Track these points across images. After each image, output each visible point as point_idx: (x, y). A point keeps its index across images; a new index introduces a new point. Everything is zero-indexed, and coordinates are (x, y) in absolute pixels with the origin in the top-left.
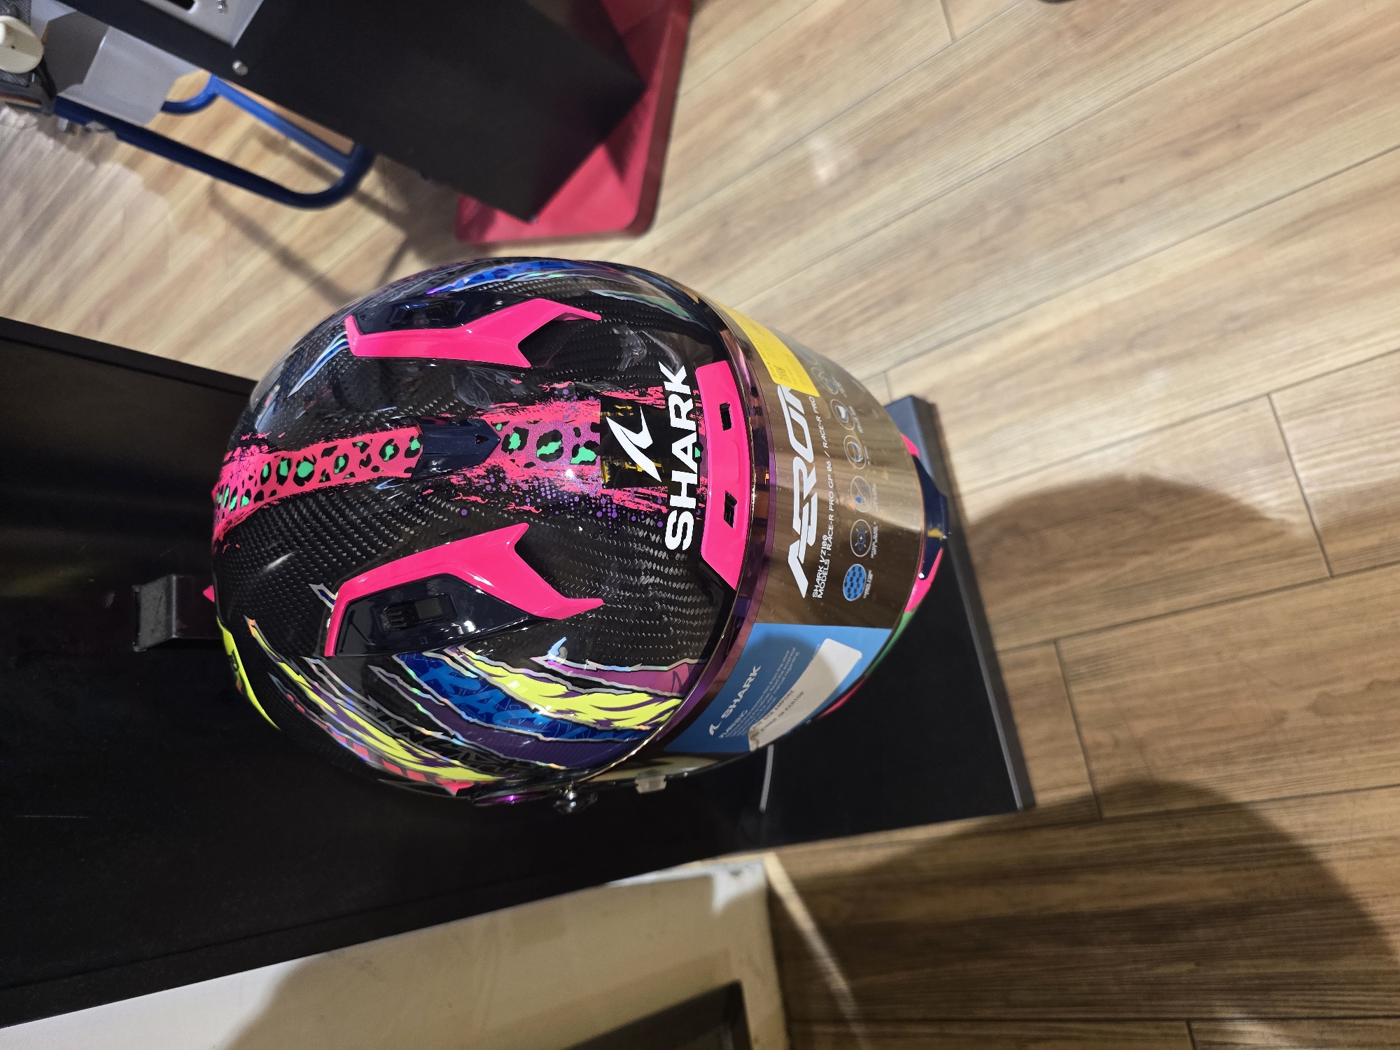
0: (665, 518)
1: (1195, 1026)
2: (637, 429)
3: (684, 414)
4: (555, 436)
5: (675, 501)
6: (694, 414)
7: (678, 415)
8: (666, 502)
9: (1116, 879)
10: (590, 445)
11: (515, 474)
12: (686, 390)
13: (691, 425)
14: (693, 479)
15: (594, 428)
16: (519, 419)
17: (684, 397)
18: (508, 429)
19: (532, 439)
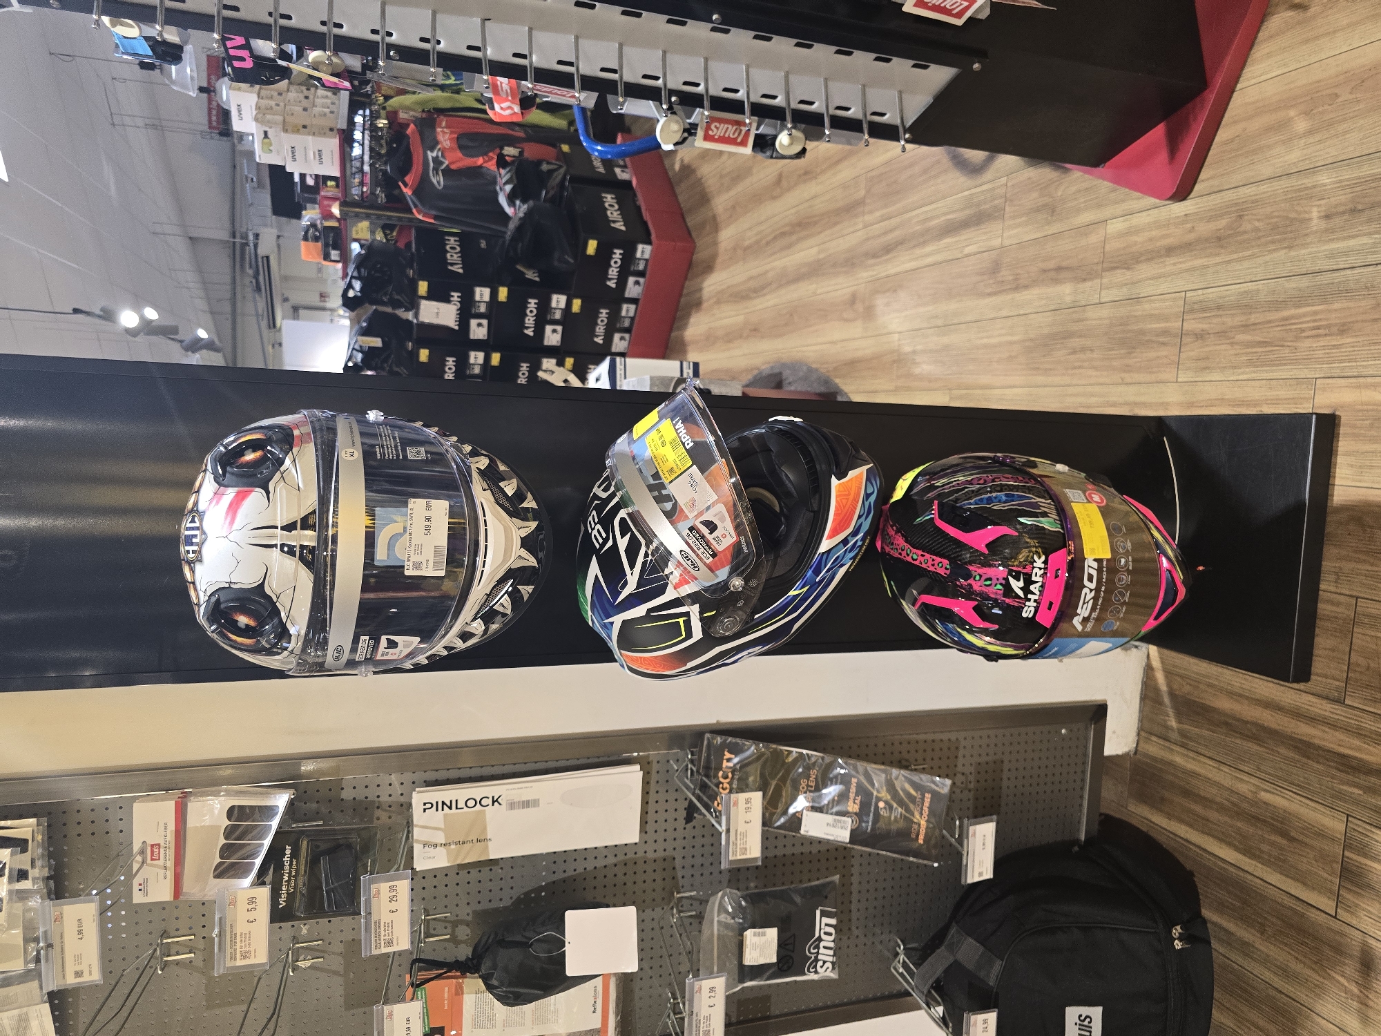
0: (1023, 608)
1: (1350, 819)
2: (1019, 580)
3: (1038, 575)
4: (990, 579)
5: (1027, 603)
6: (1043, 576)
7: (1036, 575)
8: (1024, 604)
9: (1340, 736)
10: (1001, 584)
11: (976, 587)
12: (1043, 566)
13: (1041, 579)
14: (1037, 597)
15: (1004, 579)
16: (981, 571)
17: (1040, 569)
18: (976, 573)
19: (983, 579)
